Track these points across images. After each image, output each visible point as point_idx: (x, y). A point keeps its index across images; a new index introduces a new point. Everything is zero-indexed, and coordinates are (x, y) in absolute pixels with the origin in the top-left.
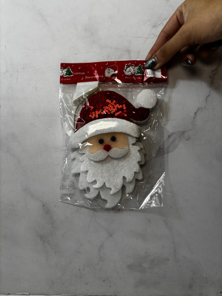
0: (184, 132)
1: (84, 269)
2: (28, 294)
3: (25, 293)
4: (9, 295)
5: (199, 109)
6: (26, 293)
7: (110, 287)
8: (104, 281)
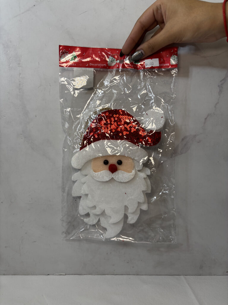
0: (195, 135)
1: (111, 253)
2: (65, 274)
3: (61, 274)
4: (48, 276)
5: (208, 115)
6: (63, 274)
7: (133, 267)
8: (128, 262)
